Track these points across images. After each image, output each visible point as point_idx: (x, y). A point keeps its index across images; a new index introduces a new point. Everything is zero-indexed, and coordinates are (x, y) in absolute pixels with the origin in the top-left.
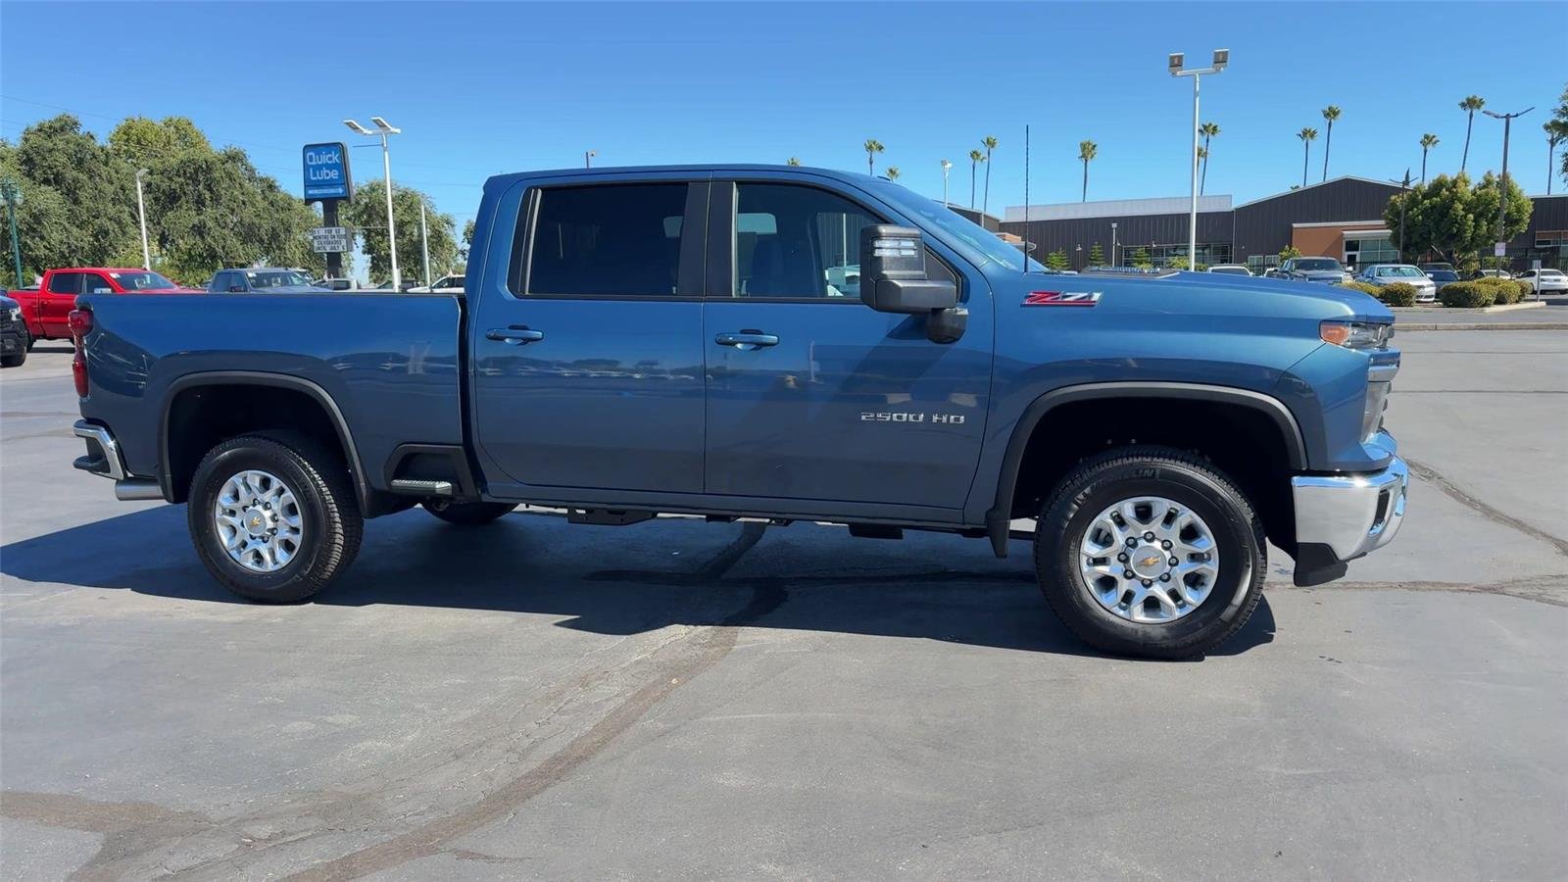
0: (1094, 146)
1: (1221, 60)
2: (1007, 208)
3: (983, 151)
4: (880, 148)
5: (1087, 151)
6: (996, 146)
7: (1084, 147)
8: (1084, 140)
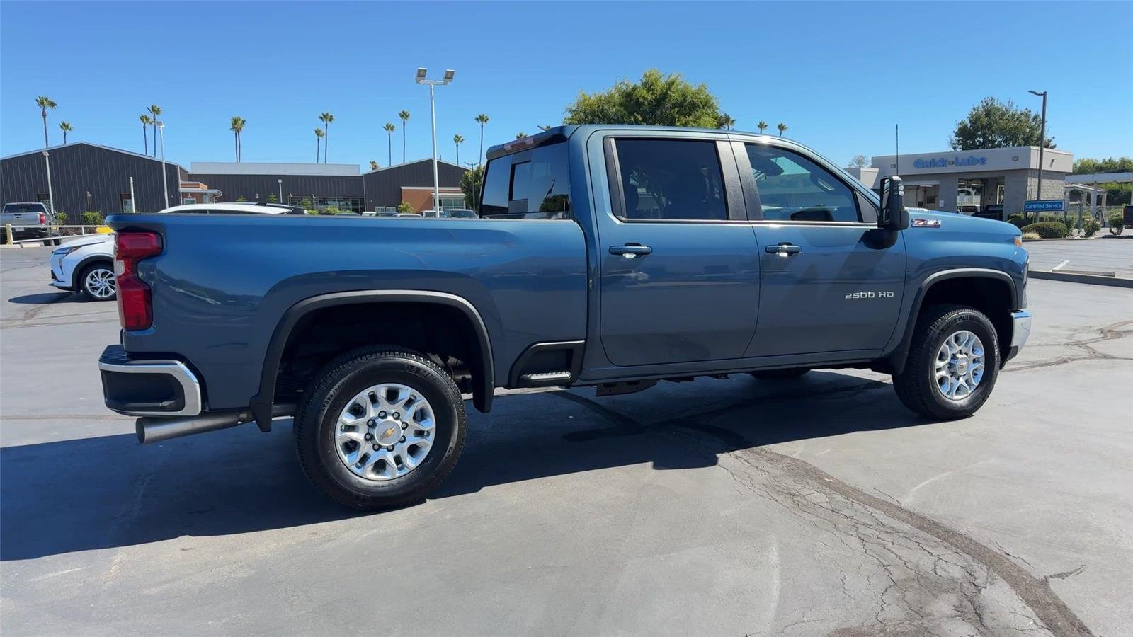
0: (243, 122)
1: (449, 76)
2: (192, 163)
3: (150, 116)
4: (53, 104)
5: (237, 125)
6: (161, 113)
7: (235, 121)
8: (236, 116)
